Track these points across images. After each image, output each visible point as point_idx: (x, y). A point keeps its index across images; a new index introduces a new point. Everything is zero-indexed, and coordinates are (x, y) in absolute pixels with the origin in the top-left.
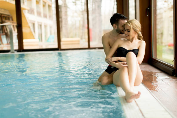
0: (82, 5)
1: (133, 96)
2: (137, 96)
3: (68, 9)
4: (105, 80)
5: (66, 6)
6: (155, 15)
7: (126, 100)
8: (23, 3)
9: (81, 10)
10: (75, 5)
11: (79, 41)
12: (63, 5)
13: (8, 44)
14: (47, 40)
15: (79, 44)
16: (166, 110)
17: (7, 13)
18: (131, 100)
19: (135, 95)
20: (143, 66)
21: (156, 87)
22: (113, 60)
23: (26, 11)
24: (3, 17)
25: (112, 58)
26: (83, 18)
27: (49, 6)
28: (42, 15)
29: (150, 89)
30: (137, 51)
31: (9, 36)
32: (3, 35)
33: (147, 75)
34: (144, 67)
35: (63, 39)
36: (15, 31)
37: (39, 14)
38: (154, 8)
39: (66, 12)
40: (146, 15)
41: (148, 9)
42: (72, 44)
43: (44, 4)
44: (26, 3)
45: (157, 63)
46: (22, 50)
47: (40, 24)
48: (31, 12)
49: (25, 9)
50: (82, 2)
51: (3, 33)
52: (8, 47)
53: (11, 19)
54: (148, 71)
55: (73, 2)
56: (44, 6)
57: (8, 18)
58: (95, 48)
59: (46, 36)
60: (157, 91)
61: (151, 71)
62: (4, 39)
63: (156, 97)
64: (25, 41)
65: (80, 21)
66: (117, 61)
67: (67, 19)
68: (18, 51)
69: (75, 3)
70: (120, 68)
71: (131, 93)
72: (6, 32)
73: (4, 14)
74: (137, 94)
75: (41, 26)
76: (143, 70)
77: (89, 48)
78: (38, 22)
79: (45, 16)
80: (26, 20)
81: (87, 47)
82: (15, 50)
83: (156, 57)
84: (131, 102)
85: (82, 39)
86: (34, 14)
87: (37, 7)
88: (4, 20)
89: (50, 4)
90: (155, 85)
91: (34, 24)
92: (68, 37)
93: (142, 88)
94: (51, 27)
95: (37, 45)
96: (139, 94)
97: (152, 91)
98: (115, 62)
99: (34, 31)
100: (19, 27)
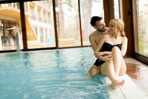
0: (76, 11)
1: (118, 83)
2: (122, 83)
3: (64, 15)
4: (95, 72)
5: (62, 12)
6: (136, 16)
7: (112, 87)
8: (27, 11)
9: (75, 15)
10: (70, 11)
11: (73, 41)
12: (60, 12)
13: (15, 45)
14: (47, 41)
15: (73, 43)
16: (146, 95)
17: (14, 20)
18: (116, 87)
19: (120, 83)
20: (128, 59)
21: (139, 76)
22: (100, 55)
23: (30, 18)
24: (11, 23)
25: (99, 52)
26: (77, 22)
27: (49, 13)
28: (43, 20)
29: (133, 78)
30: (121, 46)
31: (15, 38)
32: (11, 38)
33: (131, 67)
34: (128, 61)
35: (60, 40)
36: (20, 34)
37: (40, 20)
38: (135, 10)
39: (63, 17)
40: (129, 17)
41: (130, 11)
42: (68, 43)
43: (44, 11)
44: (29, 11)
45: (139, 56)
46: (26, 50)
47: (41, 28)
48: (34, 18)
49: (28, 16)
50: (76, 9)
51: (11, 36)
52: (15, 48)
53: (17, 25)
54: (131, 63)
55: (68, 9)
56: (44, 13)
57: (15, 24)
58: (87, 46)
59: (46, 38)
60: (139, 80)
61: (134, 63)
62: (12, 41)
63: (138, 84)
64: (28, 42)
65: (74, 25)
66: (103, 55)
67: (63, 23)
68: (23, 50)
69: (70, 9)
70: (106, 61)
71: (116, 81)
72: (13, 35)
73: (12, 21)
74: (122, 82)
75: (42, 29)
76: (128, 62)
77: (82, 46)
78: (40, 27)
79: (45, 21)
80: (30, 25)
81: (80, 45)
82: (21, 50)
83: (138, 52)
84: (116, 89)
85: (76, 39)
86: (36, 20)
87: (39, 14)
88: (11, 26)
89: (50, 12)
90: (137, 75)
91: (36, 28)
92: (65, 38)
93: (126, 77)
94: (50, 31)
95: (39, 45)
96: (123, 82)
97: (135, 79)
98: (102, 56)
99: (37, 34)
100: (24, 31)
